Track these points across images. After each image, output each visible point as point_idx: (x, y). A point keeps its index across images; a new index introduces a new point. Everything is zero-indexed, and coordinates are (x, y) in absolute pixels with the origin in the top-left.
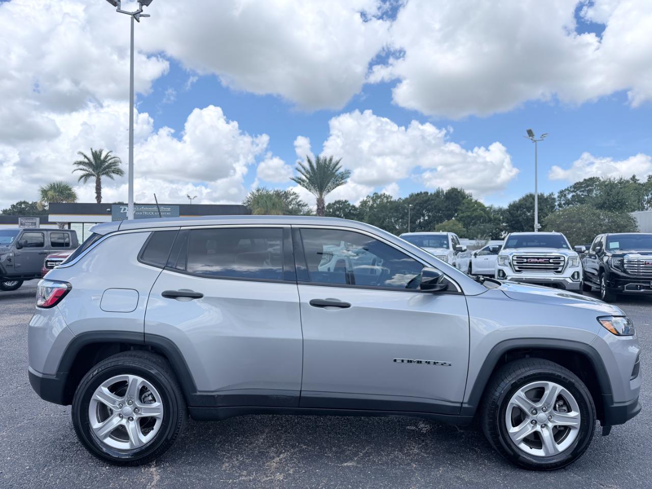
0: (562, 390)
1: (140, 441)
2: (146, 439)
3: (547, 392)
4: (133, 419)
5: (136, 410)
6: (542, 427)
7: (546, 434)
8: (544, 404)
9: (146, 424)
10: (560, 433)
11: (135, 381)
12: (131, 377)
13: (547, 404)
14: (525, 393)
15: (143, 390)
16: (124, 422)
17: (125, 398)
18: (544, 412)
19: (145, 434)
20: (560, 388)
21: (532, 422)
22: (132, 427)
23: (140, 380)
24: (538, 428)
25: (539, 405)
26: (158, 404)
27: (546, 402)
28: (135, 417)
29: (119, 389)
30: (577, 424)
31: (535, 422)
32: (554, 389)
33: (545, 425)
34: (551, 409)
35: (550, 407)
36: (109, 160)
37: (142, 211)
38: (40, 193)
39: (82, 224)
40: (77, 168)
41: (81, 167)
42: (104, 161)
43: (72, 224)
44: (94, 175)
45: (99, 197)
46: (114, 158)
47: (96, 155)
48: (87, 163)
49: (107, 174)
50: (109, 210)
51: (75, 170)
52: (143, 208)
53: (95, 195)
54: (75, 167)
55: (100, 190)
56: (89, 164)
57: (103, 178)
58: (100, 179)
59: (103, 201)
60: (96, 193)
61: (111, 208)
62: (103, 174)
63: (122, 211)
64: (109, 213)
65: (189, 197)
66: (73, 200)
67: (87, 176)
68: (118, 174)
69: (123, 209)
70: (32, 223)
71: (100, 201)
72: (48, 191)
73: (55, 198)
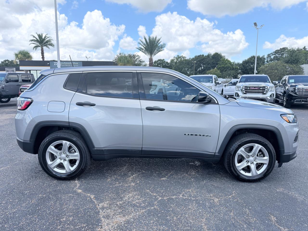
0: (262, 147)
1: (70, 169)
2: (73, 169)
3: (254, 149)
4: (66, 160)
5: (67, 156)
6: (251, 164)
7: (253, 167)
8: (253, 154)
9: (72, 162)
10: (259, 166)
11: (66, 143)
12: (64, 142)
13: (254, 154)
14: (245, 149)
15: (70, 147)
16: (62, 161)
17: (62, 151)
18: (253, 157)
19: (72, 166)
20: (260, 147)
21: (246, 162)
22: (66, 164)
23: (68, 143)
24: (249, 164)
25: (250, 154)
26: (77, 153)
27: (253, 153)
28: (67, 159)
29: (59, 147)
30: (267, 162)
31: (248, 162)
32: (258, 147)
33: (253, 163)
34: (256, 156)
35: (256, 155)
36: (46, 39)
37: (64, 65)
38: (15, 55)
39: (36, 71)
40: (32, 43)
41: (33, 42)
42: (44, 39)
43: (31, 71)
44: (40, 47)
45: (43, 57)
46: (49, 37)
47: (40, 36)
48: (36, 40)
49: (46, 46)
50: (48, 64)
51: (30, 44)
52: (65, 63)
53: (41, 56)
54: (31, 42)
55: (44, 54)
56: (37, 41)
57: (45, 48)
58: (43, 49)
59: (45, 60)
60: (42, 55)
61: (49, 63)
62: (44, 46)
63: (55, 65)
64: (49, 65)
65: (86, 57)
66: (31, 59)
67: (36, 47)
68: (51, 46)
69: (55, 64)
70: (12, 70)
71: (44, 60)
72: (18, 54)
73: (22, 58)
